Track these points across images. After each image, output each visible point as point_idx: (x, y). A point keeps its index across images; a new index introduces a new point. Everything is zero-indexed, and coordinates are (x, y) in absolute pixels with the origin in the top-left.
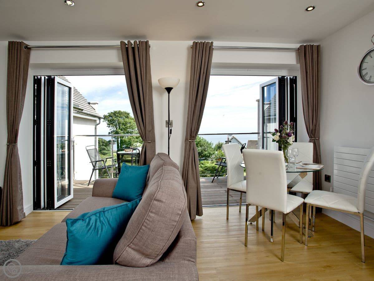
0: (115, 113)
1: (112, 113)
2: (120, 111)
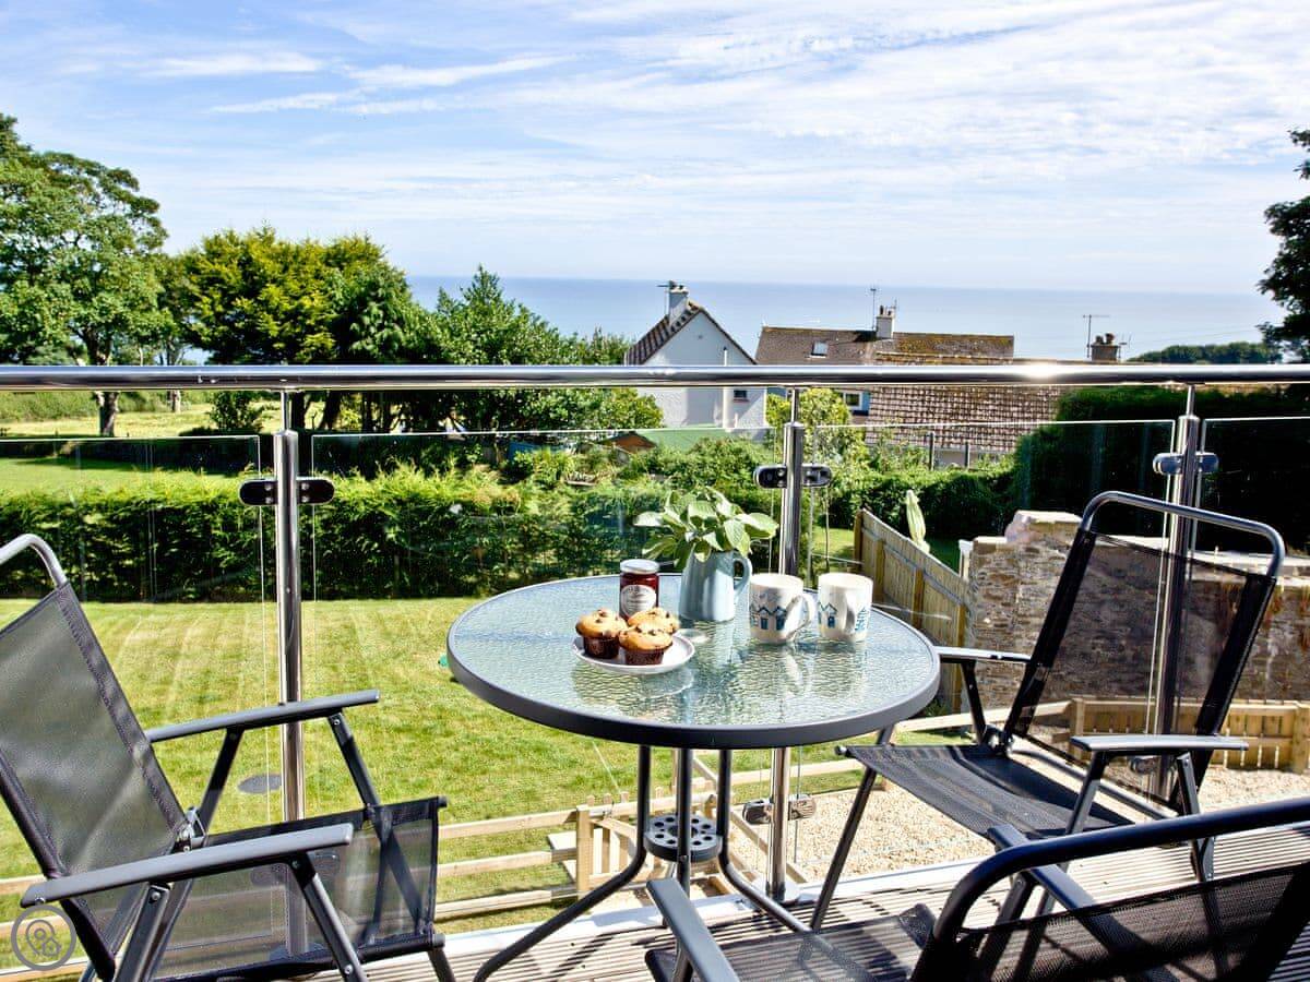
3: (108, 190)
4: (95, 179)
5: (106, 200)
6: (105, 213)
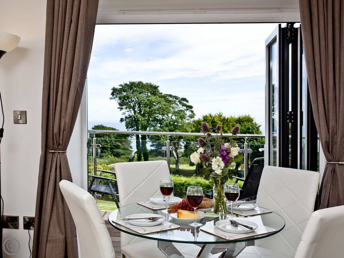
2: (140, 82)
3: (180, 103)
4: (177, 101)
5: (180, 106)
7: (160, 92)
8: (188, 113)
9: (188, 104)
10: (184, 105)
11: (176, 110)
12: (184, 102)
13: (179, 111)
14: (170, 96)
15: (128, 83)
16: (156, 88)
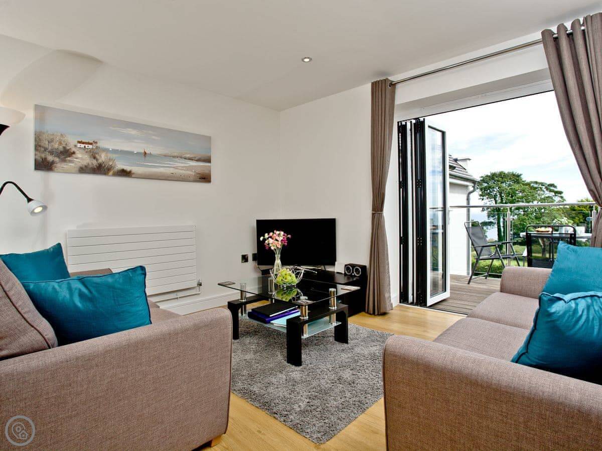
0: (493, 177)
1: (487, 176)
2: (502, 172)
3: (547, 189)
4: (544, 187)
5: (547, 192)
6: (546, 196)
7: (523, 180)
8: (557, 199)
9: (556, 190)
10: (551, 191)
11: (543, 197)
12: (552, 188)
13: (547, 197)
14: (536, 183)
15: (489, 174)
16: (519, 176)
